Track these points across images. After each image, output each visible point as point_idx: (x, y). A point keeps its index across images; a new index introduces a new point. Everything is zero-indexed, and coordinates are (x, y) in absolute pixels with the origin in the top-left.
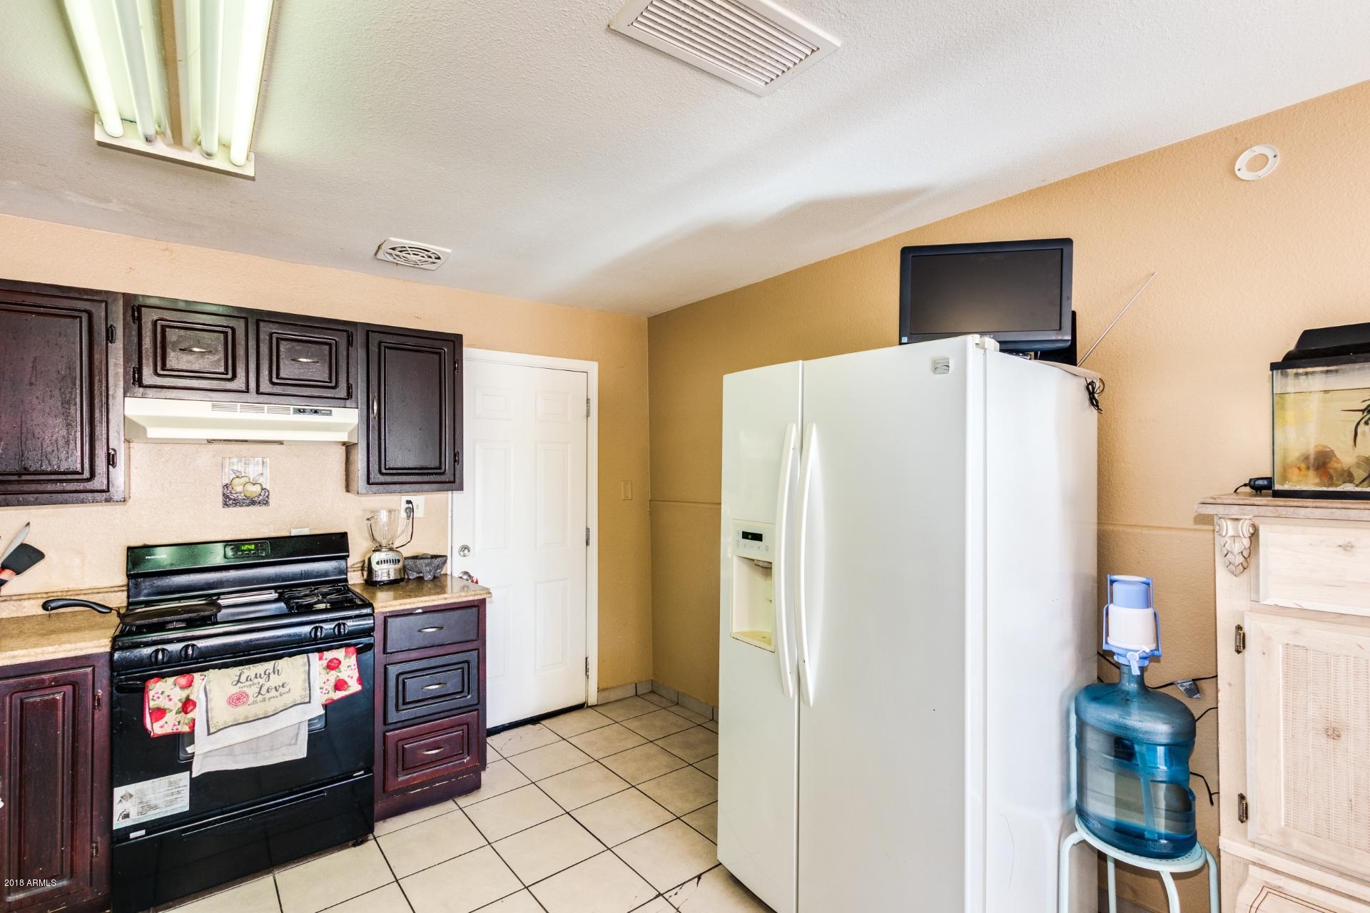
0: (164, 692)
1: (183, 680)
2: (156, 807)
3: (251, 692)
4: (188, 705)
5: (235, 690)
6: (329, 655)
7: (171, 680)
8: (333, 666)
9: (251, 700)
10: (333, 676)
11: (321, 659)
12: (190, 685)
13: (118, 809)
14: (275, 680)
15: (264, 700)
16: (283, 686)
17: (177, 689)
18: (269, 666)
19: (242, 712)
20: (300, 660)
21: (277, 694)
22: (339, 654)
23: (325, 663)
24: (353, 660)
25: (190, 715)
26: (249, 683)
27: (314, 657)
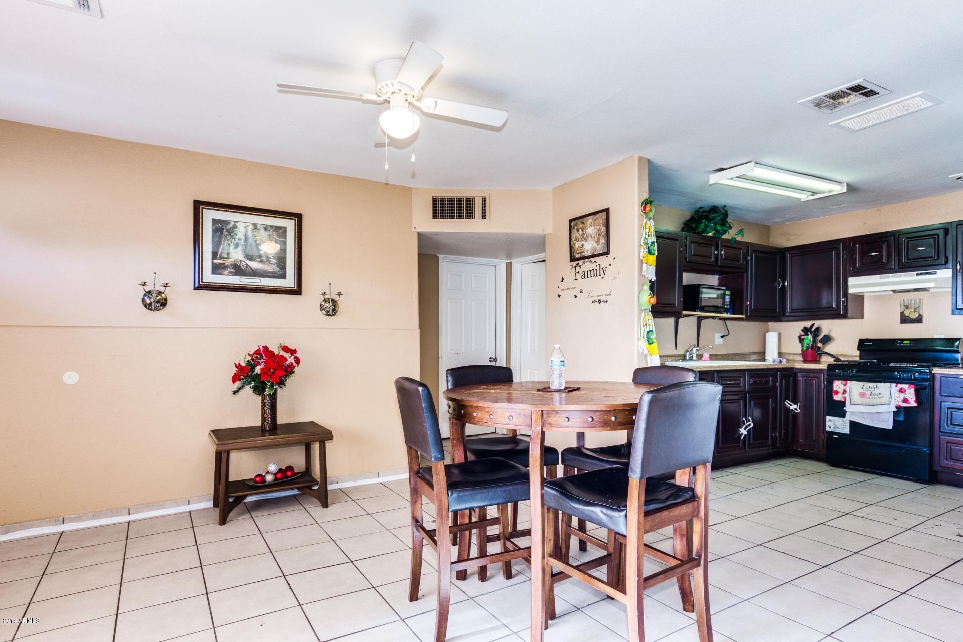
0: (838, 385)
1: (844, 382)
2: (838, 428)
3: (868, 393)
4: (845, 392)
5: (862, 391)
6: (900, 386)
7: (840, 381)
8: (902, 391)
9: (867, 397)
10: (902, 396)
11: (896, 386)
12: (845, 385)
13: (828, 424)
14: (877, 391)
15: (872, 398)
16: (880, 394)
17: (842, 385)
18: (874, 384)
19: (865, 400)
20: (888, 385)
21: (877, 397)
22: (906, 386)
23: (898, 389)
24: (912, 390)
25: (845, 395)
26: (867, 389)
27: (894, 385)
